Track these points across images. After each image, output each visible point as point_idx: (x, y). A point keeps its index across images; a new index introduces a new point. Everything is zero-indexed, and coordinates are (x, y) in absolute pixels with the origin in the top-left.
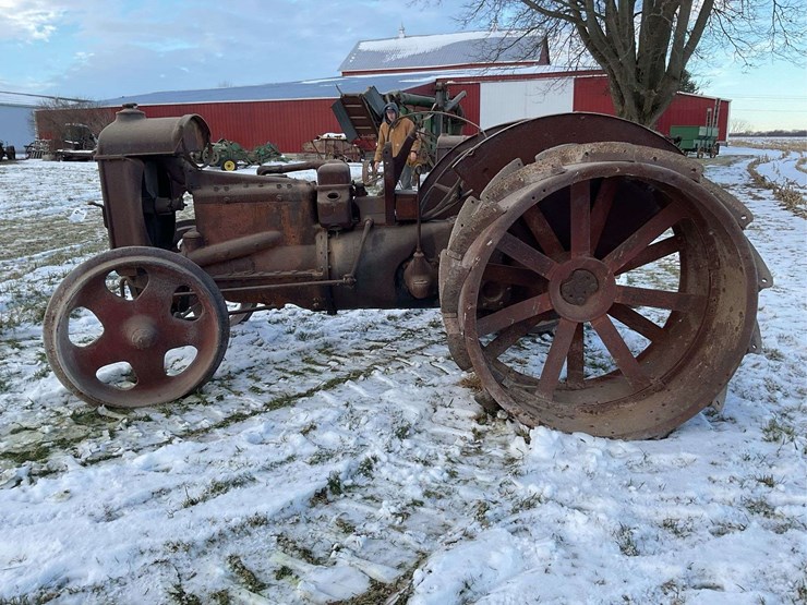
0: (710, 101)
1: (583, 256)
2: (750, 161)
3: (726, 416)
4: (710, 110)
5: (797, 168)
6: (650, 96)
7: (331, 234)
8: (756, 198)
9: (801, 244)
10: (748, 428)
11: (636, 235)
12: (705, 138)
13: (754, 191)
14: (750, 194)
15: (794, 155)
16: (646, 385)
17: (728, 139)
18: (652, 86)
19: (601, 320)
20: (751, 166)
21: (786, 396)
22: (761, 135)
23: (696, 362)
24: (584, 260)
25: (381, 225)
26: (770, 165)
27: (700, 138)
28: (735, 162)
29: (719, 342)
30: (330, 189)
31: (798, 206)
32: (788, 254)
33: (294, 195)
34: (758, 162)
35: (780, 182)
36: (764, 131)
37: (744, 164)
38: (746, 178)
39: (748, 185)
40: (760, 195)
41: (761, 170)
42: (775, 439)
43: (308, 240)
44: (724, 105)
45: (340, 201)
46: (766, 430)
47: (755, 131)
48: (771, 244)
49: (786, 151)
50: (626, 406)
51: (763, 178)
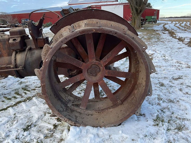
0: (155, 10)
1: (93, 61)
2: (164, 24)
3: (142, 114)
4: (155, 12)
5: (174, 25)
6: (139, 8)
7: (16, 53)
8: (164, 33)
9: (173, 46)
10: (149, 119)
11: (110, 53)
12: (154, 19)
13: (164, 31)
14: (163, 32)
15: (174, 22)
16: (116, 103)
17: (159, 19)
18: (140, 6)
19: (101, 81)
20: (164, 25)
21: (164, 102)
22: (167, 18)
23: (132, 95)
24: (94, 62)
25: (34, 49)
26: (168, 25)
27: (152, 19)
28: (160, 24)
29: (139, 89)
30: (14, 37)
31: (174, 35)
32: (170, 49)
33: (3, 40)
34: (166, 24)
35: (170, 29)
36: (168, 17)
37: (162, 25)
38: (162, 28)
39: (162, 30)
40: (165, 33)
41: (166, 26)
42: (157, 125)
43: (10, 55)
44: (158, 11)
45: (17, 41)
46: (154, 120)
47: (166, 17)
48: (166, 46)
49: (172, 21)
50: (110, 110)
51: (166, 28)
